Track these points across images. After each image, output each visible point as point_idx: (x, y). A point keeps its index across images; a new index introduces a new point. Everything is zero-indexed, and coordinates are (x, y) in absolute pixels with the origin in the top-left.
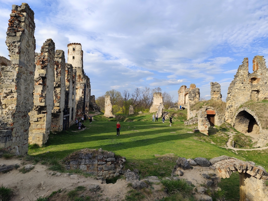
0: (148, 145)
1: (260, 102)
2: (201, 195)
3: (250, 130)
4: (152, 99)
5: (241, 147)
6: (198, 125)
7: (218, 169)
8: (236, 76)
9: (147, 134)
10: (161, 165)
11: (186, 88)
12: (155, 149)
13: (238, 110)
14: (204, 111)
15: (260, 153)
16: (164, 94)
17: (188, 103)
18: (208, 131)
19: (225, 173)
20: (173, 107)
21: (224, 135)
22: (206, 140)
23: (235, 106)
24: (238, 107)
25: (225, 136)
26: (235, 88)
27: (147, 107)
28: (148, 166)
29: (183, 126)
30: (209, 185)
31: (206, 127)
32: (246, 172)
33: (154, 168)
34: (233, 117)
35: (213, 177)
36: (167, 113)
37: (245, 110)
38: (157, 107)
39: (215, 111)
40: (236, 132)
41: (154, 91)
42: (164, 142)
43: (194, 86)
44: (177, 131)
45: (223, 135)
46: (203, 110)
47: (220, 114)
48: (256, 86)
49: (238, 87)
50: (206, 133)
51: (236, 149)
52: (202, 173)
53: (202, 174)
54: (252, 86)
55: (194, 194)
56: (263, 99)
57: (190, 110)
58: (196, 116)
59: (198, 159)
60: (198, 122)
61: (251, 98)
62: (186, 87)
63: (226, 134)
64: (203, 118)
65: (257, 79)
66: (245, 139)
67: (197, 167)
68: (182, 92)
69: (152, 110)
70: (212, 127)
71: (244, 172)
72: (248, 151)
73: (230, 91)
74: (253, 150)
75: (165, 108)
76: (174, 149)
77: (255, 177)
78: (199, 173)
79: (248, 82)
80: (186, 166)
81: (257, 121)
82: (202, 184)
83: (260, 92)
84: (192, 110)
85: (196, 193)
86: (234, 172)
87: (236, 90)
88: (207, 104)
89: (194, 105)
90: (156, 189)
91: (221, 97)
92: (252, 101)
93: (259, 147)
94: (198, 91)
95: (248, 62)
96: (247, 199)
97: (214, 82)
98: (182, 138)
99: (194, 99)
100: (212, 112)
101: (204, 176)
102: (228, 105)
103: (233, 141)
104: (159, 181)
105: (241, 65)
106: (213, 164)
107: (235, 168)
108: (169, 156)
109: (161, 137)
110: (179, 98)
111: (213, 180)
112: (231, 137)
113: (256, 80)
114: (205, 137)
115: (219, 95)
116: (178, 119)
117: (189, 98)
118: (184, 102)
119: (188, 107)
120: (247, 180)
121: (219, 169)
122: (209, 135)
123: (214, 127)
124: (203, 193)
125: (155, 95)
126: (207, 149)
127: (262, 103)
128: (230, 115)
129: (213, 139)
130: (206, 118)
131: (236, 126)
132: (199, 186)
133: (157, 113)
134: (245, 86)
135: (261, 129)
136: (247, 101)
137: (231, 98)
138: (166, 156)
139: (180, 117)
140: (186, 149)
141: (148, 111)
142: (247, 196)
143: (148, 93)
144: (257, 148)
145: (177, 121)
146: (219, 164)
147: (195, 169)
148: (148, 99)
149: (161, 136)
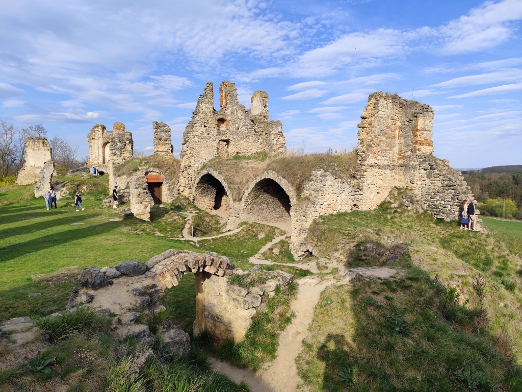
0: (13, 257)
1: (230, 160)
2: (129, 327)
3: (217, 206)
4: (23, 154)
5: (204, 234)
6: (132, 205)
7: (160, 275)
8: (195, 114)
9: (10, 236)
10: (47, 295)
11: (105, 131)
12: (33, 263)
13: (199, 173)
14: (141, 176)
15: (230, 240)
16: (54, 142)
17: (111, 161)
18: (150, 213)
19: (171, 278)
20: (78, 170)
21: (178, 217)
22: (146, 231)
23: (195, 165)
24: (200, 168)
25: (179, 219)
26: (194, 134)
27: (9, 173)
28: (14, 303)
29: (100, 208)
30: (143, 306)
31: (146, 207)
32: (203, 270)
33: (30, 304)
34: (193, 184)
35: (151, 290)
36: (62, 184)
37: (210, 173)
38: (38, 171)
39: (163, 176)
40: (197, 211)
41: (26, 135)
42: (55, 247)
43: (121, 127)
44: (87, 220)
45: (176, 217)
46: (140, 174)
47: (171, 181)
48: (225, 133)
49: (198, 132)
50: (146, 217)
51: (196, 239)
52: (131, 288)
53: (130, 290)
54: (220, 133)
55: (116, 328)
56: (235, 154)
57: (115, 174)
58: (127, 187)
59: (124, 264)
60: (131, 197)
61: (218, 154)
62: (104, 128)
63: (180, 216)
64: (139, 190)
65: (225, 121)
66: (210, 221)
67: (123, 280)
68: (96, 138)
69: (23, 178)
70: (157, 206)
71: (201, 270)
72: (214, 240)
73: (187, 140)
74: (221, 237)
75: (58, 173)
76: (79, 257)
77: (217, 275)
78: (126, 288)
79: (213, 124)
80: (98, 281)
81: (226, 189)
82: (131, 307)
83: (231, 143)
84: (119, 176)
85: (119, 326)
86: (185, 273)
87: (196, 139)
88: (148, 162)
89: (123, 165)
90: (20, 342)
91: (172, 151)
92: (219, 157)
93: (229, 231)
94: (128, 136)
95: (212, 91)
96: (206, 313)
97: (158, 122)
98: (98, 233)
99: (123, 152)
100: (157, 177)
101: (135, 292)
102: (183, 165)
103: (192, 227)
104: (31, 324)
105: (202, 95)
106: (151, 268)
107: (187, 266)
108: (67, 272)
109: (48, 236)
110: (90, 151)
111: (151, 295)
112: (189, 220)
113: (225, 123)
114: (144, 226)
115: (168, 147)
116: (89, 196)
117: (111, 152)
118: (101, 159)
119: (110, 170)
120: (206, 283)
121: (162, 274)
122: (152, 220)
123: (161, 206)
124: (133, 322)
125: (30, 144)
126: (147, 245)
127: (233, 161)
128: (187, 182)
129: (160, 227)
130: (145, 189)
131: (197, 200)
132: (125, 313)
133: (38, 184)
134: (209, 132)
135: (231, 202)
136: (212, 158)
137: (188, 152)
138: (60, 273)
139: (95, 191)
140: (105, 252)
141: (12, 182)
142: (206, 308)
143: (11, 138)
144: (226, 232)
145: (87, 199)
146: (162, 265)
147: (117, 283)
148: (10, 153)
149: (48, 234)
